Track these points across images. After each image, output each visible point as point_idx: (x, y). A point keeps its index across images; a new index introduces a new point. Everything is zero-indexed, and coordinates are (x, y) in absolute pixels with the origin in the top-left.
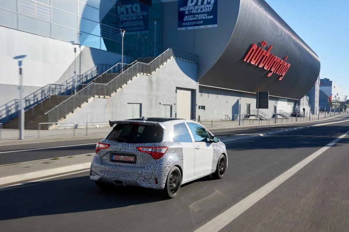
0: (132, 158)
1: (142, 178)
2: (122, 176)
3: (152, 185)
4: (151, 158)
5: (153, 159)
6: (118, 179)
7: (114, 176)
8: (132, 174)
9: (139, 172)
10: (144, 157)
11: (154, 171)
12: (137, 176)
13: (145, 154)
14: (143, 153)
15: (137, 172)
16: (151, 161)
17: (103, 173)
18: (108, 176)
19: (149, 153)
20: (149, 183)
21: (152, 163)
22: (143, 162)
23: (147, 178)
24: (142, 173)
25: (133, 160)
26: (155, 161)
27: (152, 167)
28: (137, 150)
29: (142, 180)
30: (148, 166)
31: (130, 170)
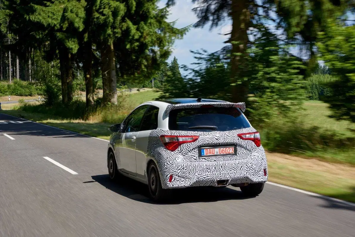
0: (231, 149)
1: (252, 171)
2: (228, 174)
3: (262, 178)
4: (255, 146)
5: (256, 146)
6: (223, 179)
7: (216, 175)
8: (241, 168)
9: (249, 164)
10: (248, 145)
11: (263, 161)
12: (247, 170)
13: (249, 142)
14: (247, 141)
15: (247, 165)
16: (255, 149)
17: (198, 174)
18: (208, 177)
19: (252, 141)
20: (259, 176)
21: (257, 152)
22: (245, 152)
23: (257, 171)
24: (252, 165)
25: (232, 152)
26: (258, 149)
27: (260, 156)
28: (239, 139)
29: (252, 173)
30: (254, 155)
31: (238, 164)
